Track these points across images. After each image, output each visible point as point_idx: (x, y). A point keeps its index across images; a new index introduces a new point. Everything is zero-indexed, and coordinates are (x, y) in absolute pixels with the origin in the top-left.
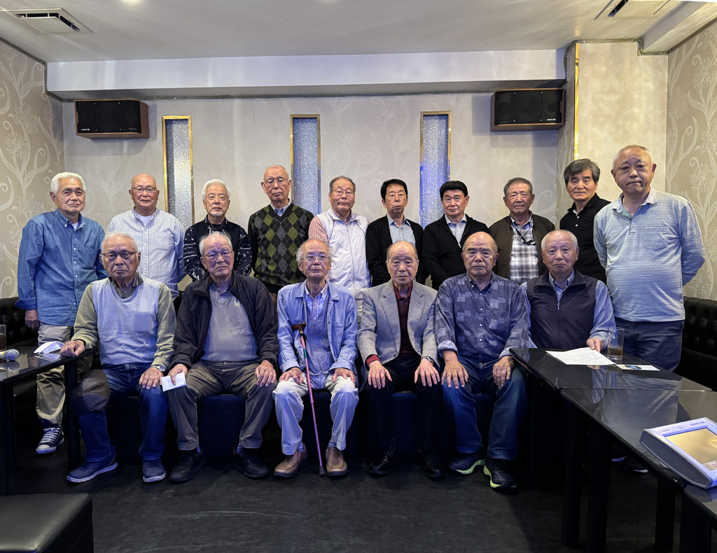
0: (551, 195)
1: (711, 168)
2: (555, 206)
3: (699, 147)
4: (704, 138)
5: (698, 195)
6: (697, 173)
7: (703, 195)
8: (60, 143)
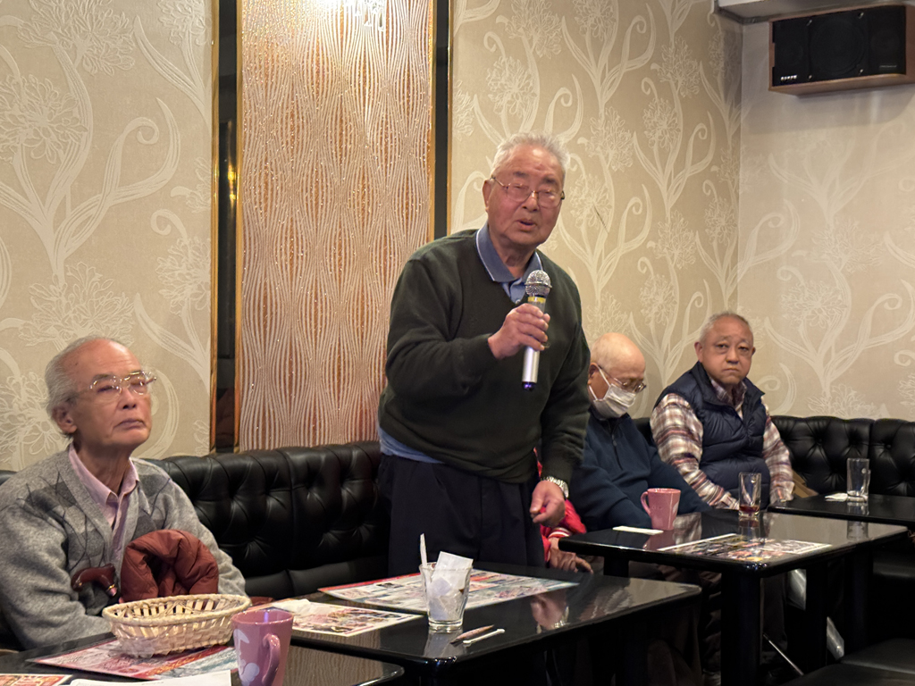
8: (734, 110)
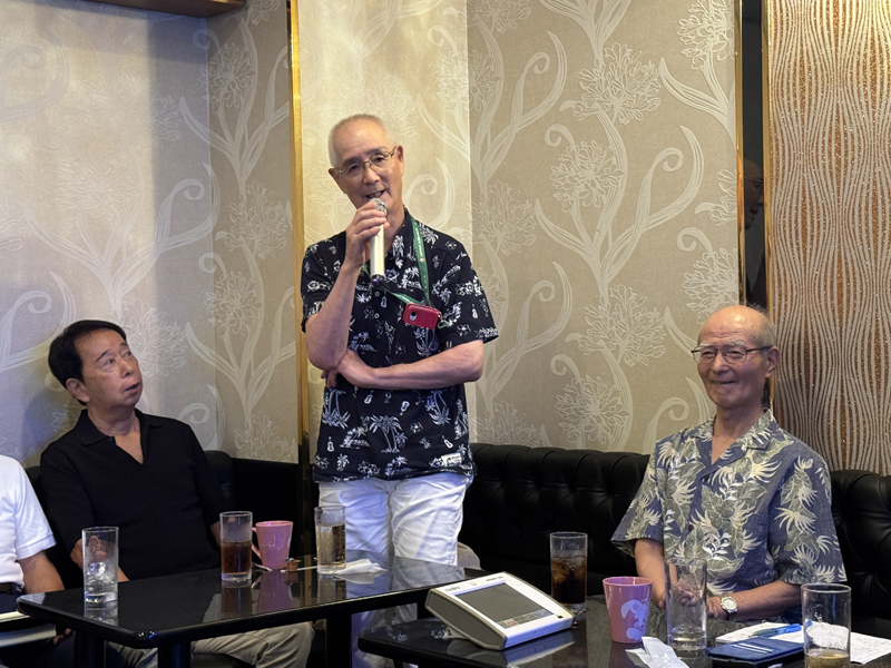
0: (201, 195)
1: (611, 154)
2: (210, 224)
3: (570, 104)
4: (587, 83)
5: (575, 212)
6: (568, 164)
7: (591, 215)
